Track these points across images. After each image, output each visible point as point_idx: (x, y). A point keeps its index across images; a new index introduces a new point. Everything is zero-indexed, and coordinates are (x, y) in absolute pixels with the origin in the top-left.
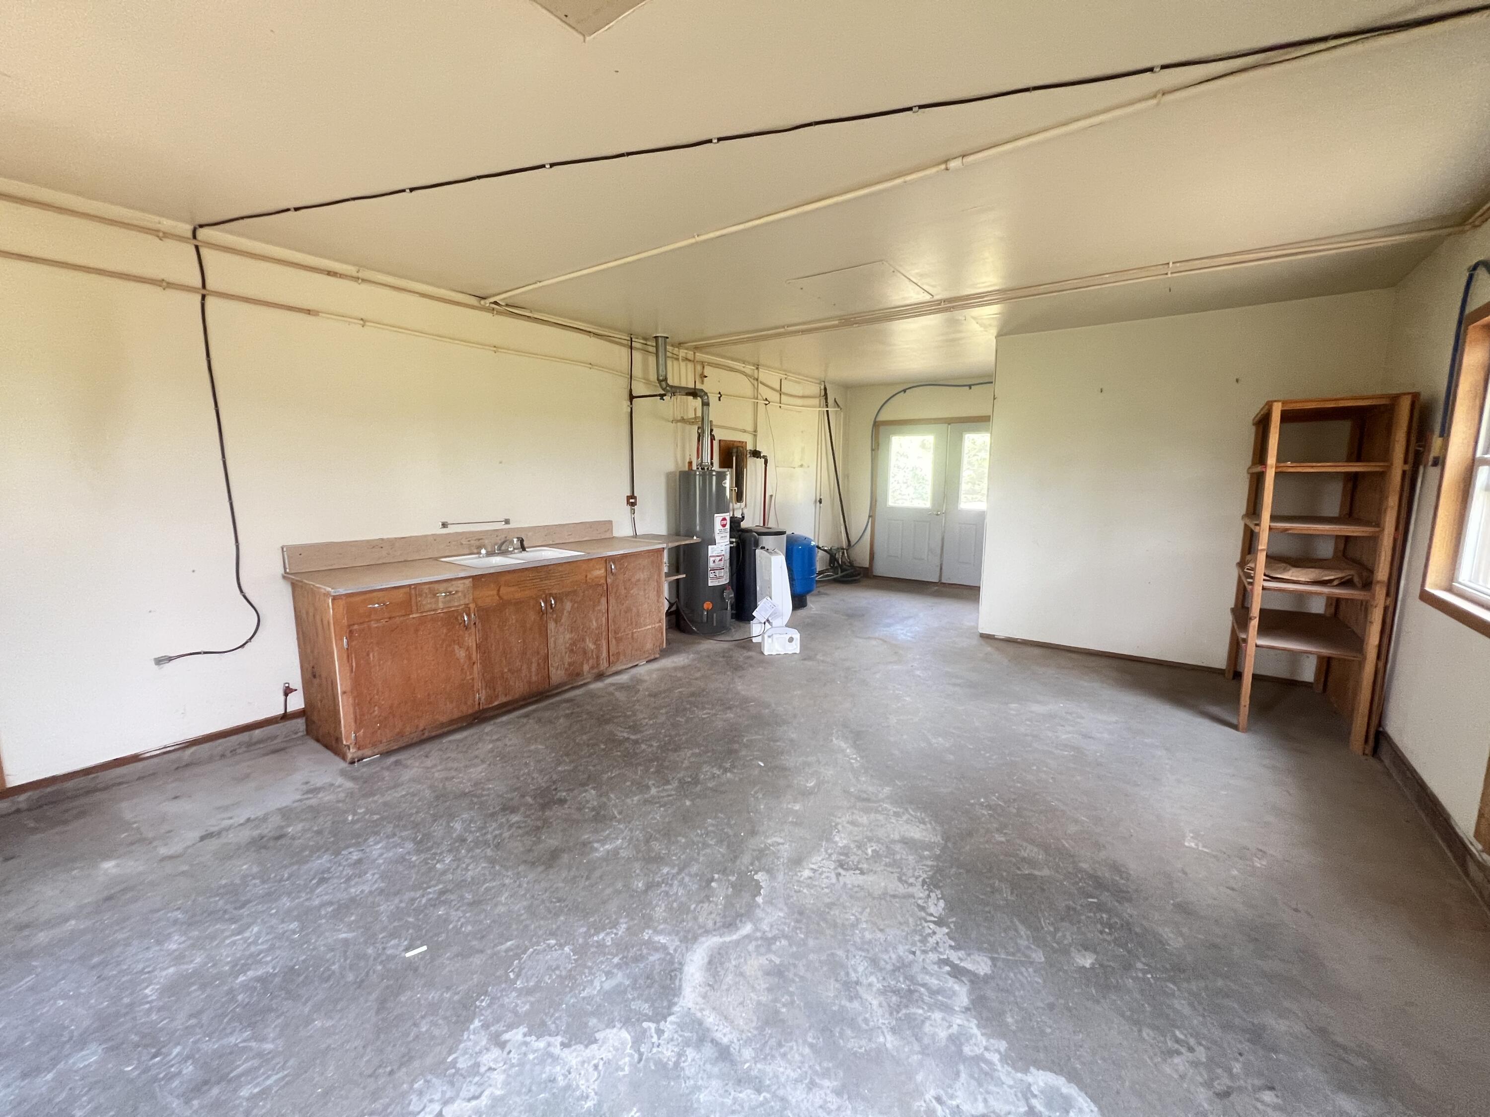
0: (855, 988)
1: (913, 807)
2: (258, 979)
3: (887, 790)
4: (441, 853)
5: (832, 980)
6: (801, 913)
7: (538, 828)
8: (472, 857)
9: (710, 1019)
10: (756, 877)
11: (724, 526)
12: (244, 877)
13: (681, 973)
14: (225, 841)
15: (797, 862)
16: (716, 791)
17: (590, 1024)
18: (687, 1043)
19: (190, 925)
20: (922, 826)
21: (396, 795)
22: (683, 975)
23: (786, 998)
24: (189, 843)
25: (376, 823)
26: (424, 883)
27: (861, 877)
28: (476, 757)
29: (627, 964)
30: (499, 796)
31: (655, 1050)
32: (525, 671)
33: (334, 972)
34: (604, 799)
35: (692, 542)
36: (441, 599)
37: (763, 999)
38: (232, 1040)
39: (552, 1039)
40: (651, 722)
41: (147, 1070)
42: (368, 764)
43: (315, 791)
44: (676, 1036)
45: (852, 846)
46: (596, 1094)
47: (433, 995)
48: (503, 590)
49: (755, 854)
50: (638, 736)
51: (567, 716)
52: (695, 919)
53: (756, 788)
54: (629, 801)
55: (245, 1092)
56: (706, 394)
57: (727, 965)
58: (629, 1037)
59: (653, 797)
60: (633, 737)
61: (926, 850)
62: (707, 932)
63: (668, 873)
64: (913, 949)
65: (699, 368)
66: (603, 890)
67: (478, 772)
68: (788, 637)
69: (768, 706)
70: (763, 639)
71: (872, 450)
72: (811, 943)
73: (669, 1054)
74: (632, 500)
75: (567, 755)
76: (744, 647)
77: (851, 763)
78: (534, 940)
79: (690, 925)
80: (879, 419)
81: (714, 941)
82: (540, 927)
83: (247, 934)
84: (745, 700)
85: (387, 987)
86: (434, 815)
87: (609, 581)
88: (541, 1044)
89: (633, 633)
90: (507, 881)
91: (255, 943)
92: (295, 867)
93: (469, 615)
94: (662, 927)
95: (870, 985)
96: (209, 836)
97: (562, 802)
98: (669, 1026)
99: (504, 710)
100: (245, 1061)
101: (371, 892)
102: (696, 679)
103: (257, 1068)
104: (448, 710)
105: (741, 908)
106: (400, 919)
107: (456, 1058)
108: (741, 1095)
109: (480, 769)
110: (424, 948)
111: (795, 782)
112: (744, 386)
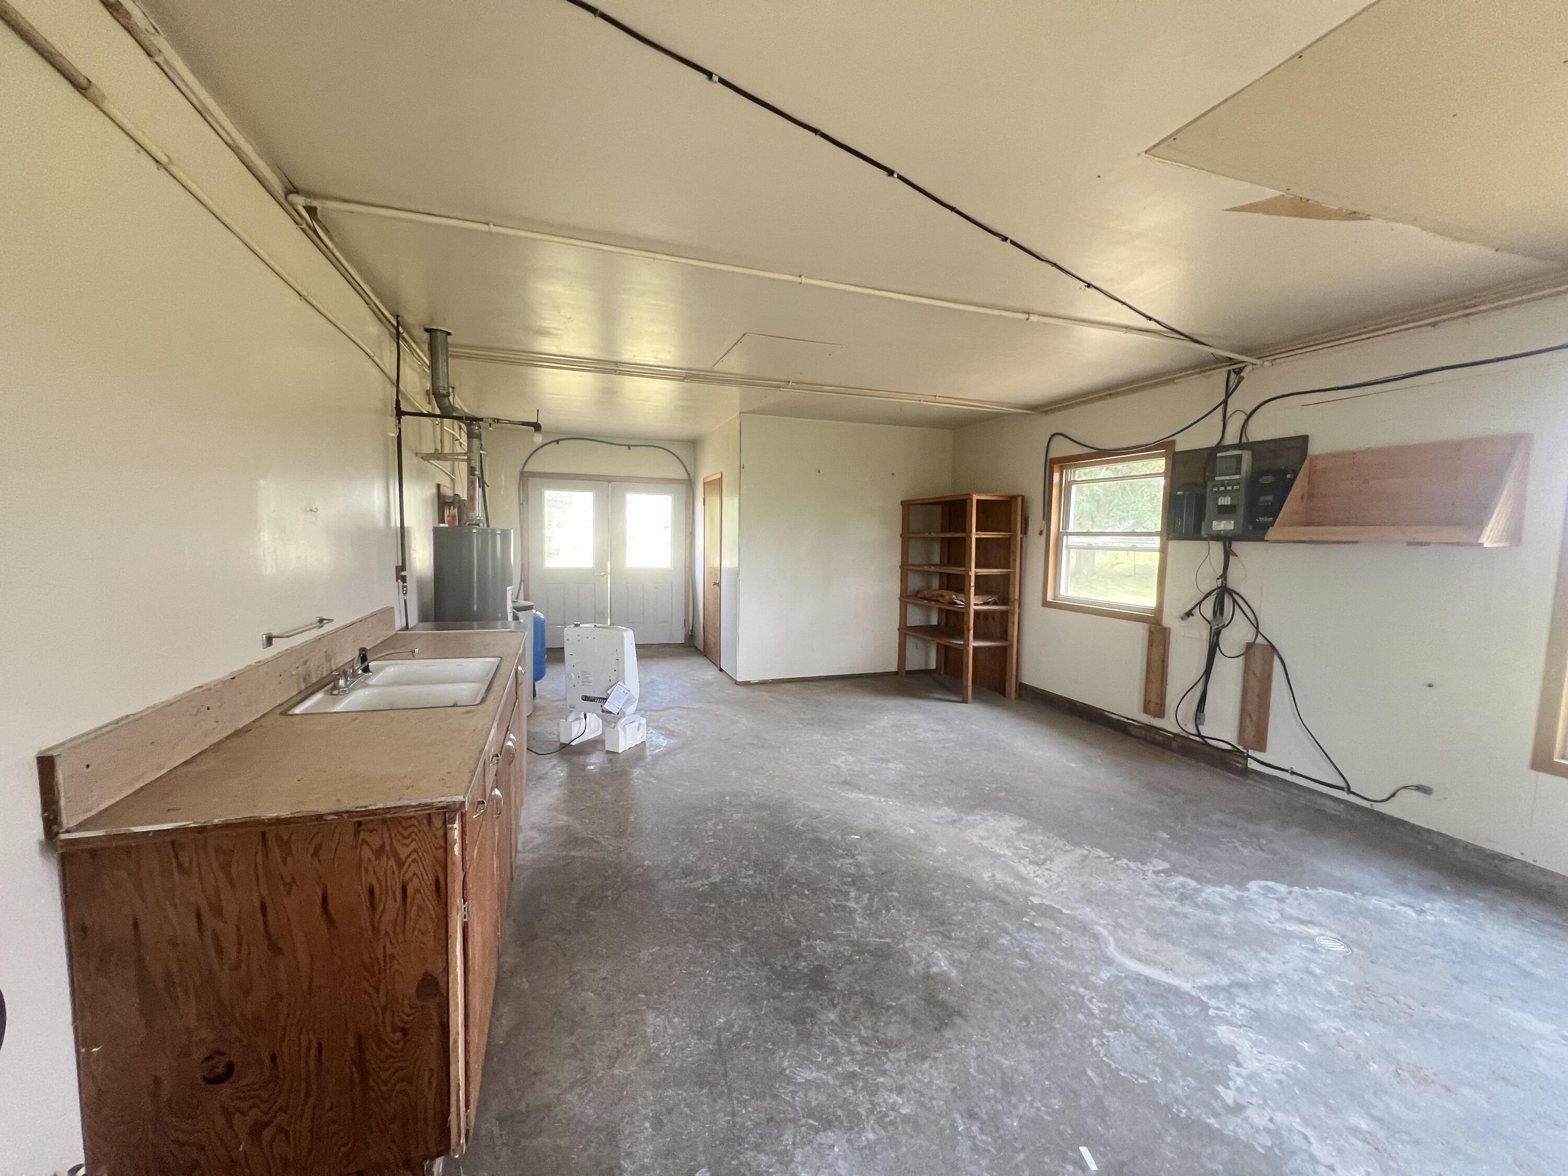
10: (1036, 903)
15: (1022, 879)
16: (884, 873)
17: (1211, 1044)
31: (1239, 1017)
39: (1232, 1072)
49: (1001, 891)
52: (1082, 949)
53: (897, 854)
62: (1102, 951)
63: (1010, 942)
71: (521, 504)
74: (403, 573)
78: (1088, 1053)
80: (526, 469)
81: (1113, 950)
88: (1238, 1080)
98: (1212, 1002)
105: (1074, 924)
107: (1259, 1145)
110: (1084, 1150)
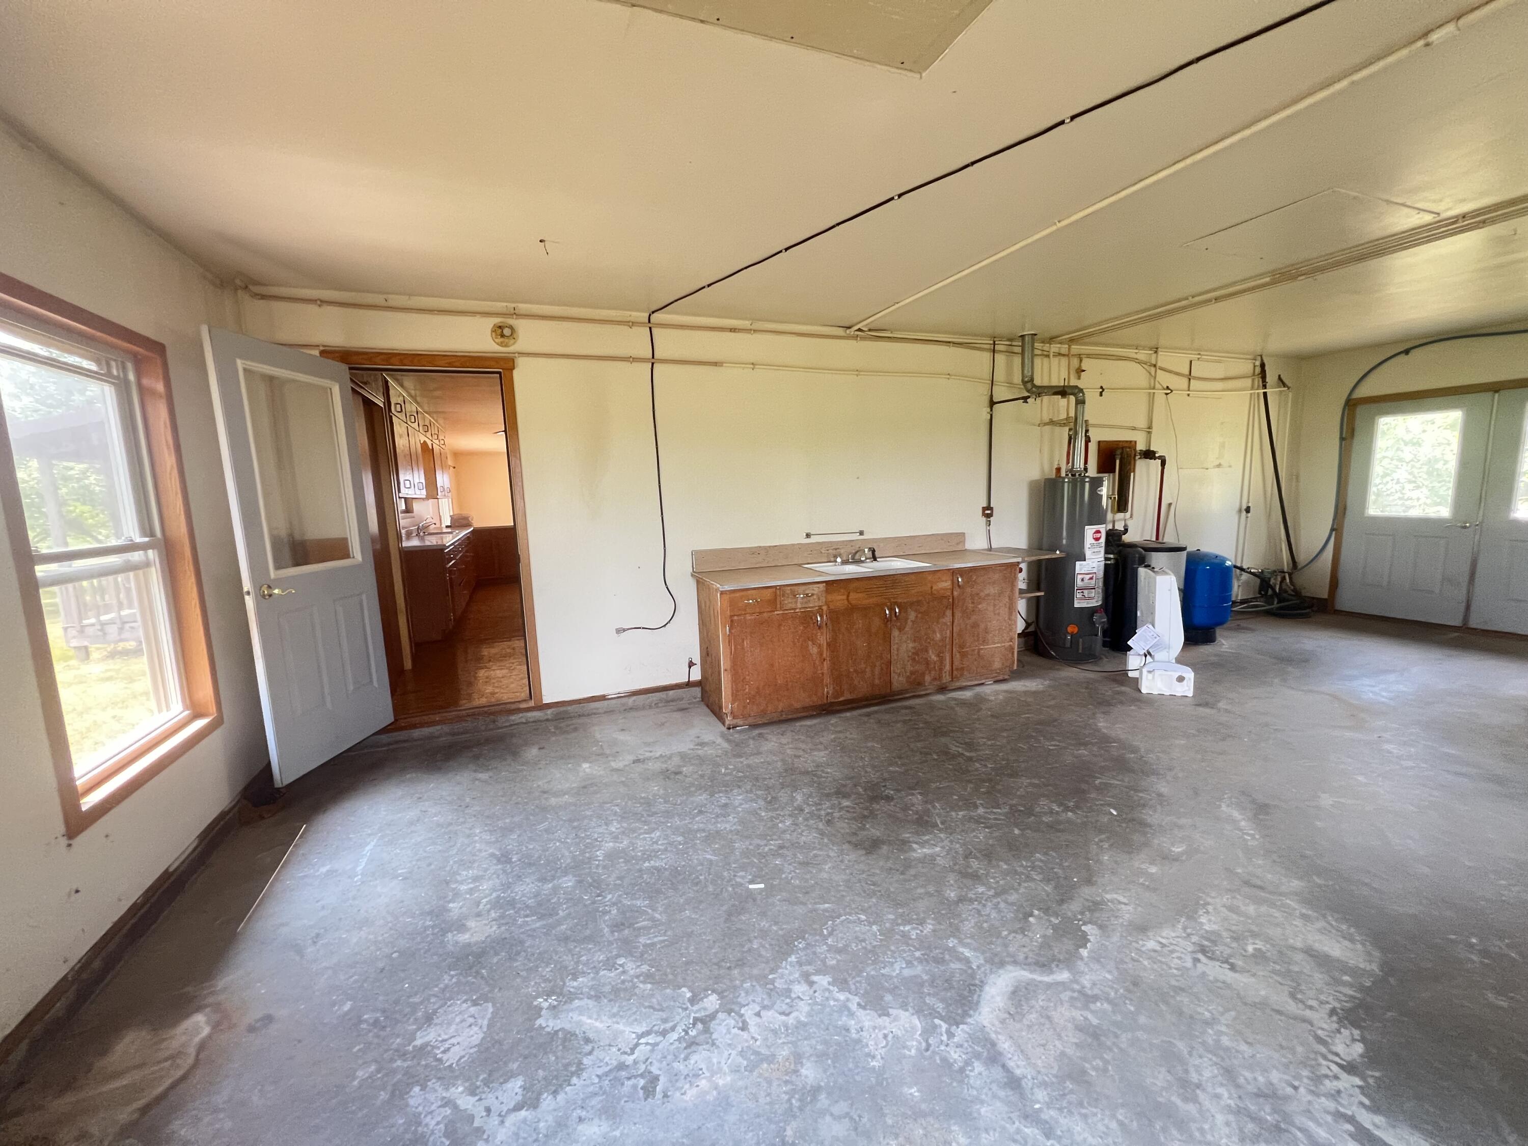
0: (1194, 1091)
1: (1336, 916)
2: (656, 868)
3: (1296, 884)
4: (783, 816)
5: (1163, 1070)
6: (1135, 984)
7: (865, 817)
8: (806, 826)
9: (1005, 1045)
10: (1083, 928)
11: (1097, 539)
12: (654, 795)
13: (981, 991)
14: (646, 766)
15: (1142, 928)
16: (1052, 827)
17: (886, 999)
18: (978, 1056)
19: (623, 818)
20: (1347, 943)
21: (757, 761)
22: (983, 993)
23: (1098, 1063)
24: (627, 763)
25: (740, 779)
26: (768, 835)
27: (1230, 974)
28: (821, 743)
29: (927, 961)
30: (835, 780)
31: (943, 1048)
32: (868, 674)
33: (700, 881)
34: (929, 806)
35: (1054, 556)
36: (799, 600)
37: (1070, 1051)
38: (638, 903)
39: (850, 996)
40: (989, 743)
41: (594, 903)
42: (740, 732)
43: (702, 744)
44: (966, 1045)
45: (1225, 934)
46: (882, 1058)
47: (764, 924)
48: (853, 596)
49: (1087, 904)
50: (973, 754)
51: (904, 722)
52: (1006, 946)
53: (1103, 836)
54: (953, 813)
55: (642, 940)
56: (1081, 391)
57: (1033, 1002)
58: (919, 1025)
59: (980, 816)
60: (967, 754)
61: (1346, 974)
62: (1015, 962)
63: (982, 893)
64: (1296, 1083)
65: (1075, 362)
66: (916, 888)
67: (821, 756)
68: (1177, 675)
69: (1135, 750)
70: (1141, 674)
72: (1142, 1020)
73: (956, 1056)
74: (988, 512)
75: (900, 758)
76: (1115, 681)
77: (1245, 840)
78: (847, 910)
79: (999, 949)
80: (1356, 396)
81: (1025, 975)
82: (853, 901)
83: (653, 835)
84: (1105, 740)
85: (733, 905)
86: (782, 784)
87: (955, 593)
88: (842, 997)
89: (979, 650)
90: (832, 854)
91: (656, 843)
92: (685, 797)
93: (821, 616)
94: (968, 941)
95: (1218, 1097)
96: (637, 761)
97: (889, 799)
98: (961, 1032)
99: (849, 706)
100: (644, 921)
101: (731, 831)
102: (1048, 707)
103: (651, 928)
104: (802, 699)
105: (1059, 953)
106: (748, 858)
107: (775, 978)
108: (1026, 1130)
109: (822, 754)
110: (762, 886)
111: (1156, 841)
112: (1136, 374)
